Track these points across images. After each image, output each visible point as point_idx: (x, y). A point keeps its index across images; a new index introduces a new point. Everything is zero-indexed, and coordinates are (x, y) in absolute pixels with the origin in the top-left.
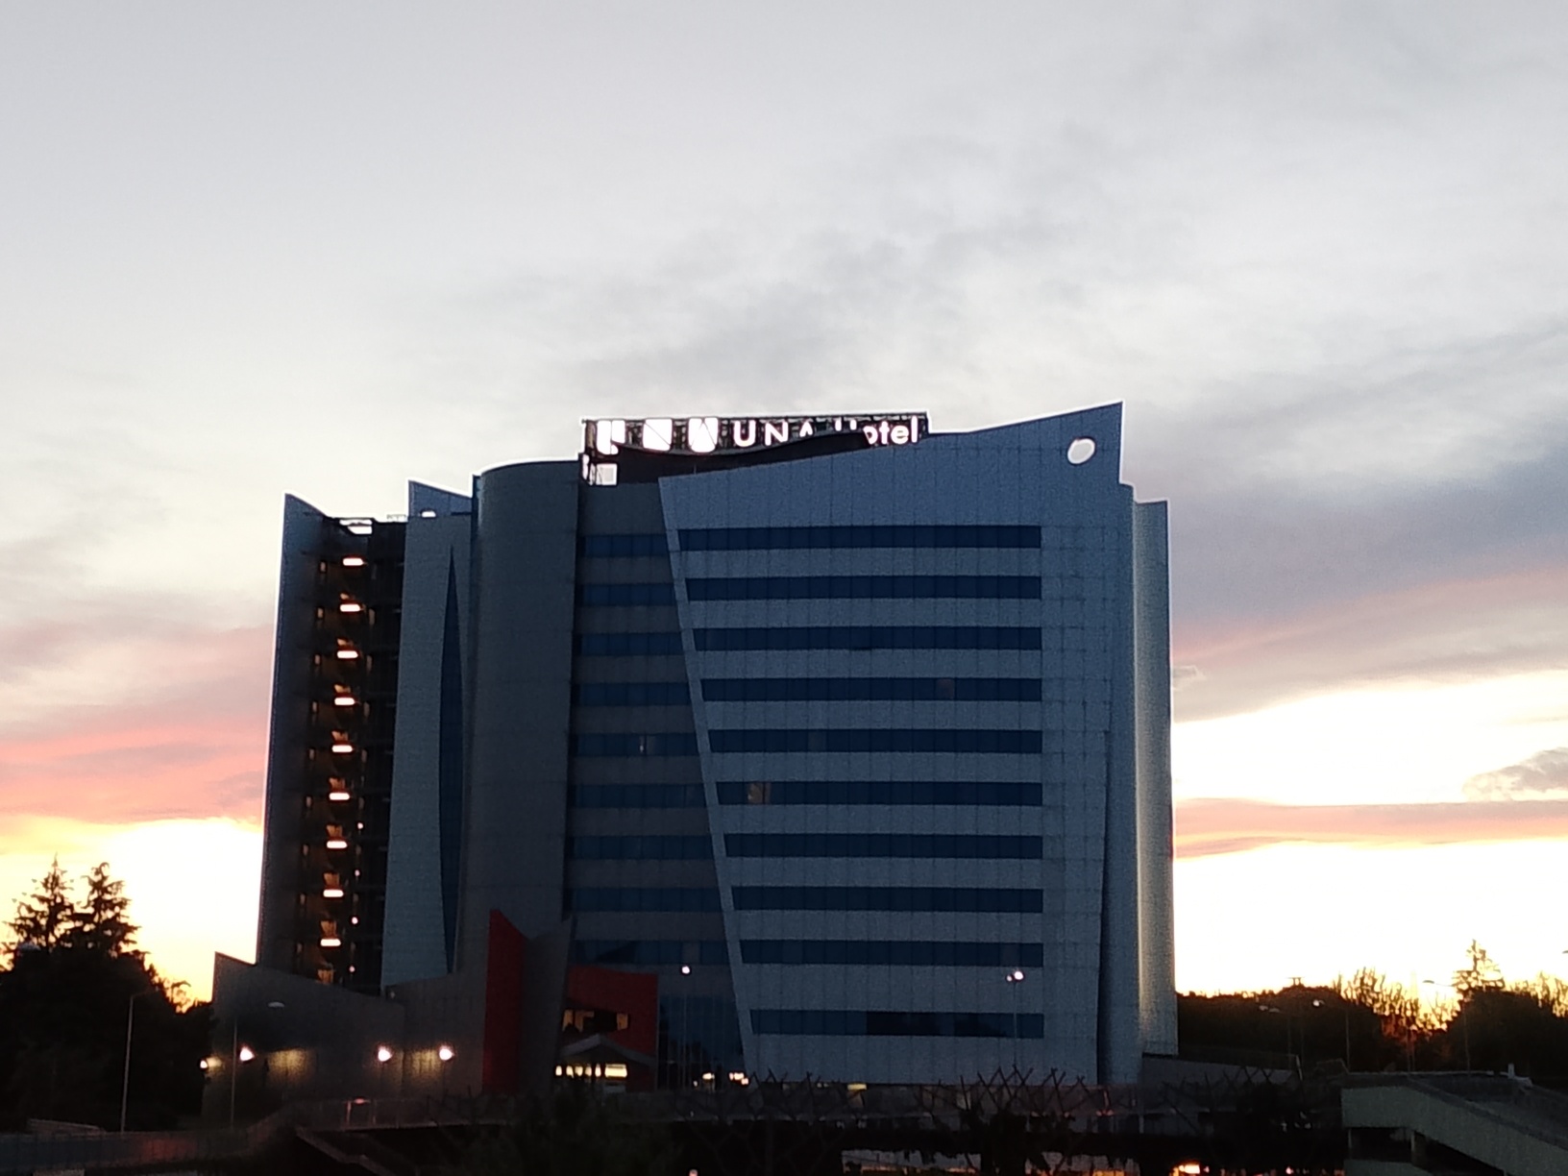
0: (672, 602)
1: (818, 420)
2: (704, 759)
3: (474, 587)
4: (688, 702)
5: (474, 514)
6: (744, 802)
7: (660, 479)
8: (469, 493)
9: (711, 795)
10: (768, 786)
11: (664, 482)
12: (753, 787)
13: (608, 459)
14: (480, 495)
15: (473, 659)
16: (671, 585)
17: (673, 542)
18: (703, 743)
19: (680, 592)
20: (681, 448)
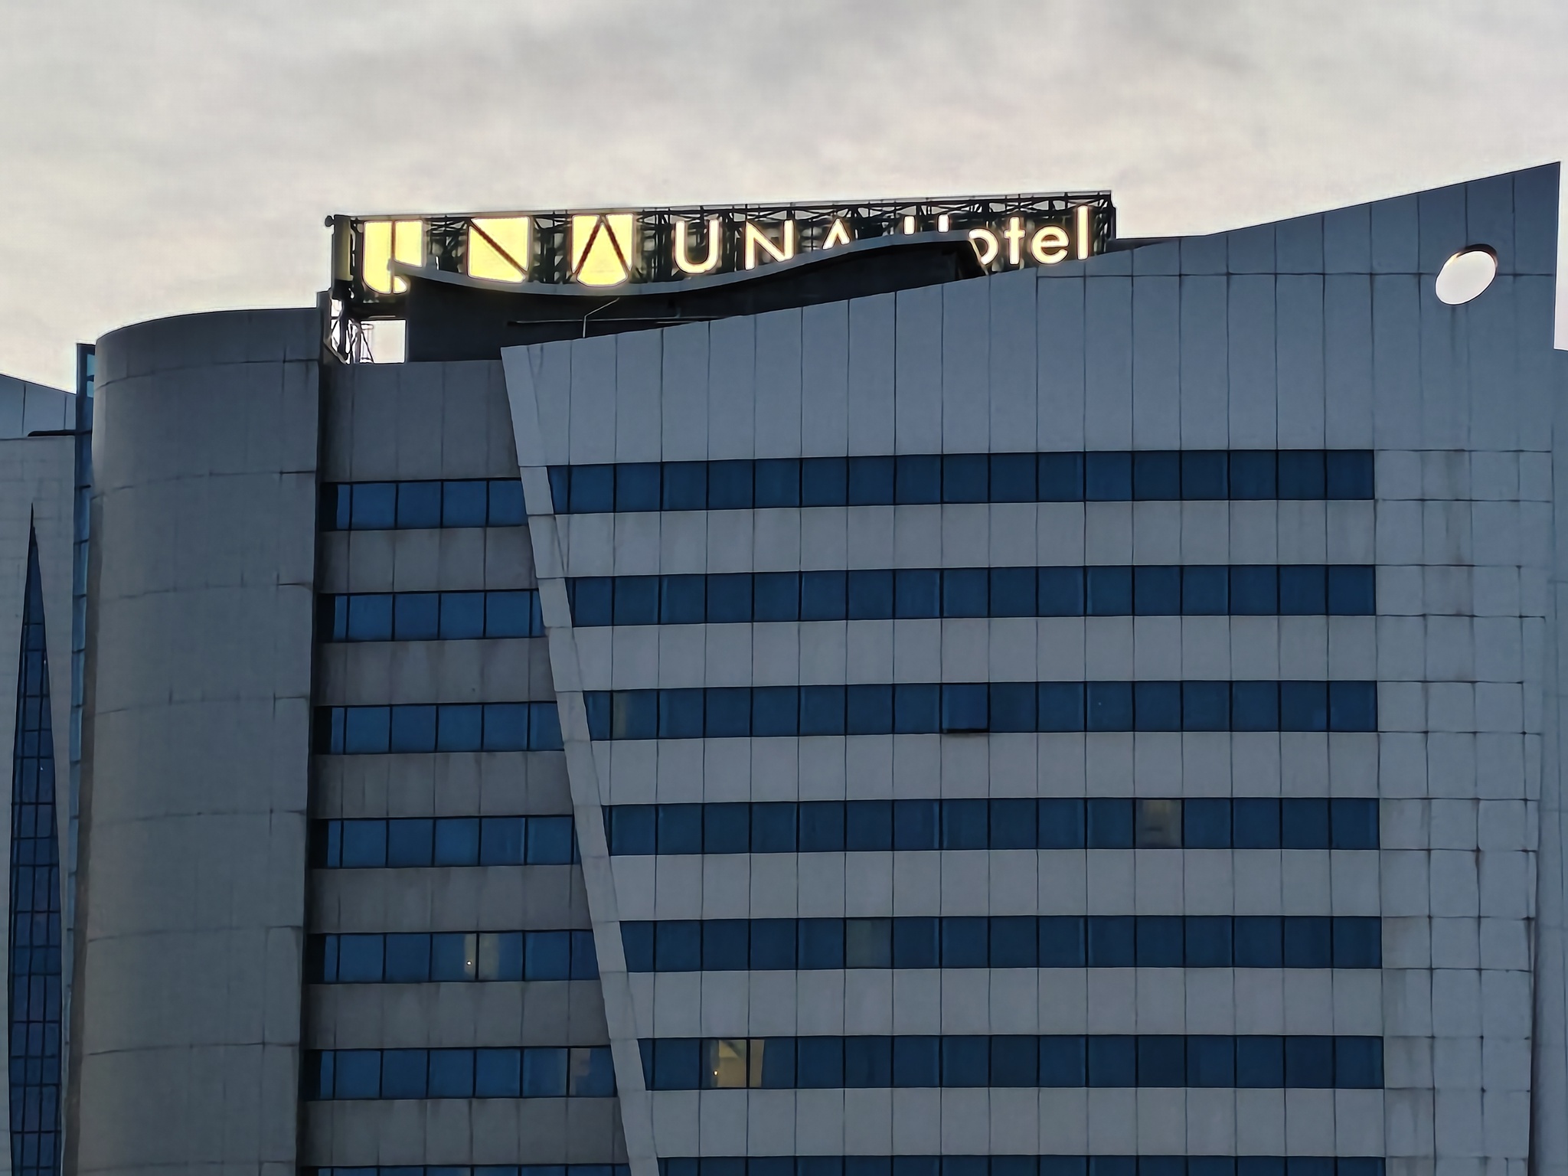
0: (535, 631)
1: (864, 213)
2: (612, 987)
3: (85, 600)
4: (574, 858)
5: (82, 434)
6: (702, 1081)
7: (505, 351)
8: (72, 387)
9: (629, 1068)
10: (758, 1047)
11: (514, 356)
12: (724, 1051)
13: (387, 307)
14: (95, 391)
15: (84, 762)
16: (533, 591)
17: (537, 495)
18: (610, 951)
19: (554, 604)
20: (551, 280)
